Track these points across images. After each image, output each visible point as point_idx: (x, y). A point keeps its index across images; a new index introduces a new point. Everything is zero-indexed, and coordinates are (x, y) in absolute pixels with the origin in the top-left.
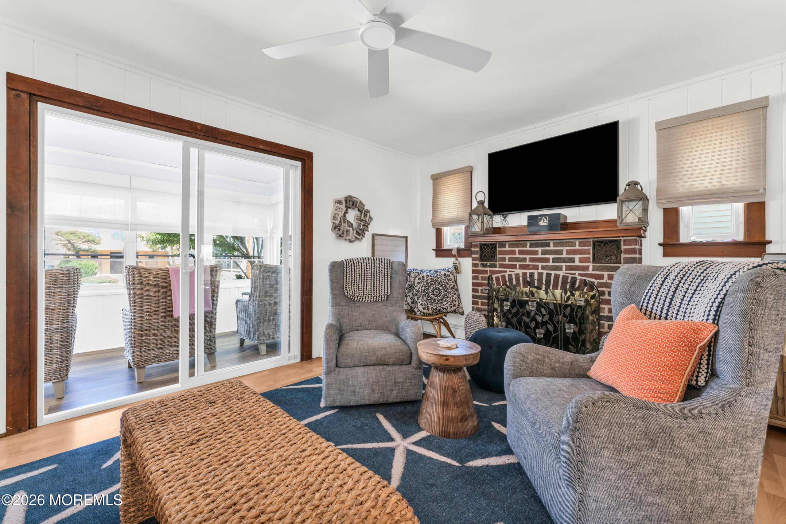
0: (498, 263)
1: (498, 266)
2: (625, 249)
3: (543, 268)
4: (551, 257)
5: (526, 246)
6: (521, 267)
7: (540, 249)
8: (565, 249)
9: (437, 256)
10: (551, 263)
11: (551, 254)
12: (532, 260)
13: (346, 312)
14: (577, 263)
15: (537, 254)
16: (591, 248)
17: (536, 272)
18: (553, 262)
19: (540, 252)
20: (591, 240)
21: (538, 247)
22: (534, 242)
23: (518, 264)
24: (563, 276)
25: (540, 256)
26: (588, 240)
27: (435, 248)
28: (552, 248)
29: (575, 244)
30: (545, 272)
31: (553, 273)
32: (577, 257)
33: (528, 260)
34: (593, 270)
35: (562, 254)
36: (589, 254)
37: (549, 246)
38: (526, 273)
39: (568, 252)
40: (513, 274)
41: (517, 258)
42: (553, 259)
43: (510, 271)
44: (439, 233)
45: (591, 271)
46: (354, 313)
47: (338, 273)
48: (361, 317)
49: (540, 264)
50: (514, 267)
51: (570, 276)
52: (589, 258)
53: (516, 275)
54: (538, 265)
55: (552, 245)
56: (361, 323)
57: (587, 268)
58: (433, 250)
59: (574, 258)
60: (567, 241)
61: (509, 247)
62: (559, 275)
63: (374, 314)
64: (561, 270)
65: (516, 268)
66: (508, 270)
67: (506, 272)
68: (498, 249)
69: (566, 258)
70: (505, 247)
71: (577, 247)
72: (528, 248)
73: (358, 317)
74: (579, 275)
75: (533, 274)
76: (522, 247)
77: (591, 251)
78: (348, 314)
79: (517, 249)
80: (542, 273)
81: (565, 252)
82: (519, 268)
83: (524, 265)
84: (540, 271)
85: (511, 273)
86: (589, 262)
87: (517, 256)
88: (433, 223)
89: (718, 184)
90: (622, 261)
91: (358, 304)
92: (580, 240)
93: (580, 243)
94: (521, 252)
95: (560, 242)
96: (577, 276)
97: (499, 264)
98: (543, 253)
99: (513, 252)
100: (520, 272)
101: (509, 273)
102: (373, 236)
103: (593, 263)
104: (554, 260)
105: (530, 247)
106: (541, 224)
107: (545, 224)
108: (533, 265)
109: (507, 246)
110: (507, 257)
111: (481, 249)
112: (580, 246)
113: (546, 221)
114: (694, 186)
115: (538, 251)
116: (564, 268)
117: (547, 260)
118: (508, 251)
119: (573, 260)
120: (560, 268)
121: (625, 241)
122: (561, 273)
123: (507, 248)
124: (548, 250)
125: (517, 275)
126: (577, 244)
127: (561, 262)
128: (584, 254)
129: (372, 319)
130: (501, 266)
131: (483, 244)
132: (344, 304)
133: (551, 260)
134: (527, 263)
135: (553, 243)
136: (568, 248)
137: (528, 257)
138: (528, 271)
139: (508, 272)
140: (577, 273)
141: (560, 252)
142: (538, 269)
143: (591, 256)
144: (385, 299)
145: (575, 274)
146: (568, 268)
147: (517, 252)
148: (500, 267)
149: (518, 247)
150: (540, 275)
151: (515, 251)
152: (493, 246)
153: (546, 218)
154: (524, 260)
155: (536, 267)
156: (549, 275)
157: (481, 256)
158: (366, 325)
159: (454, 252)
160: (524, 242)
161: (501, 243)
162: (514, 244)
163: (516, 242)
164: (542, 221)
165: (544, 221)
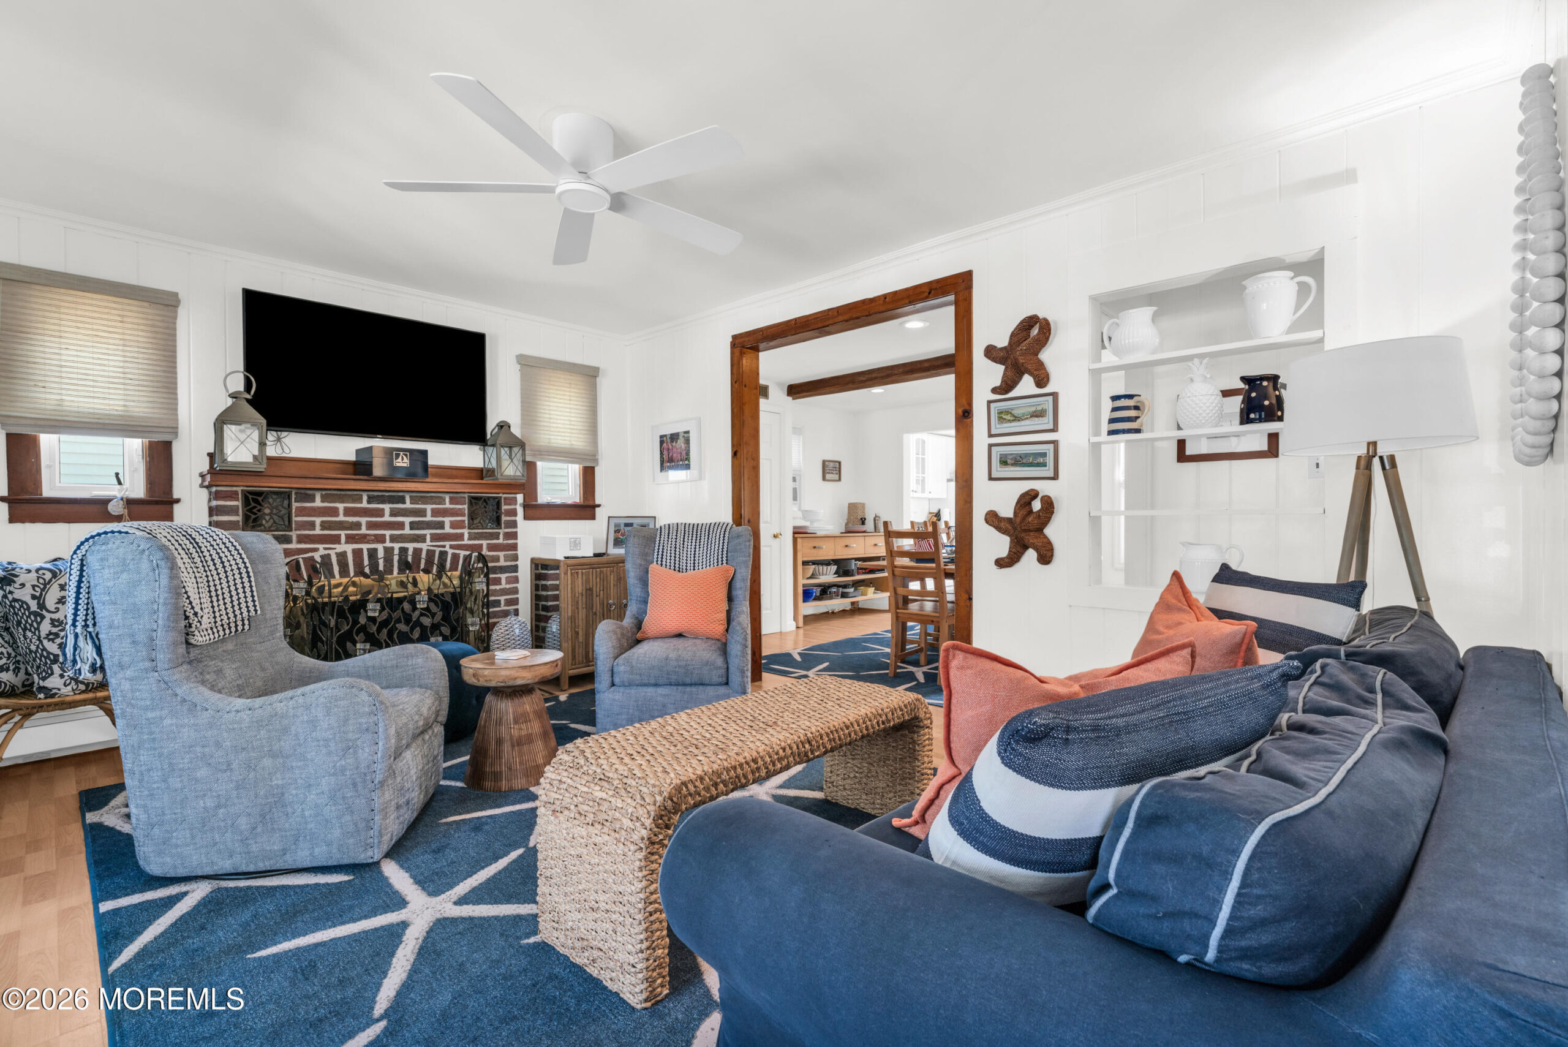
0: (294, 534)
1: (294, 539)
2: (505, 510)
3: (394, 539)
4: (407, 520)
5: (360, 500)
6: (350, 539)
7: (387, 507)
8: (429, 508)
9: (17, 520)
10: (407, 531)
11: (407, 516)
12: (371, 526)
14: (448, 529)
15: (383, 515)
16: (466, 507)
17: (380, 547)
18: (411, 529)
19: (387, 512)
20: (466, 495)
21: (383, 502)
22: (376, 494)
23: (343, 534)
24: (428, 551)
25: (387, 518)
26: (461, 495)
27: (5, 494)
28: (408, 505)
29: (445, 500)
30: (396, 546)
31: (411, 546)
32: (447, 520)
33: (364, 527)
34: (470, 539)
35: (425, 516)
36: (463, 515)
37: (404, 503)
38: (361, 550)
39: (435, 513)
40: (333, 553)
41: (341, 522)
42: (411, 523)
43: (325, 549)
45: (466, 542)
49: (388, 533)
50: (336, 540)
51: (438, 550)
52: (464, 521)
53: (338, 555)
54: (385, 535)
55: (408, 500)
57: (460, 537)
59: (444, 522)
60: (433, 494)
61: (322, 501)
62: (421, 550)
64: (424, 541)
65: (339, 542)
66: (321, 546)
67: (316, 550)
68: (295, 505)
69: (431, 521)
70: (313, 501)
71: (448, 505)
72: (364, 504)
74: (451, 547)
75: (376, 550)
76: (352, 502)
77: (466, 512)
79: (341, 506)
80: (392, 549)
81: (429, 513)
82: (347, 542)
83: (357, 535)
84: (388, 544)
85: (327, 552)
86: (464, 527)
87: (341, 518)
89: (568, 442)
90: (503, 525)
92: (451, 495)
93: (451, 499)
94: (348, 512)
95: (421, 497)
96: (447, 549)
97: (298, 536)
98: (394, 513)
99: (333, 512)
100: (349, 548)
101: (322, 552)
103: (469, 528)
104: (413, 525)
105: (369, 502)
106: (397, 465)
107: (403, 465)
108: (375, 535)
109: (318, 499)
110: (318, 520)
111: (247, 503)
112: (451, 503)
113: (405, 460)
114: (553, 441)
115: (383, 510)
116: (428, 538)
117: (401, 525)
118: (319, 508)
119: (441, 525)
120: (421, 539)
121: (505, 498)
122: (424, 547)
123: (318, 503)
124: (402, 509)
125: (342, 556)
126: (447, 500)
127: (424, 529)
128: (457, 515)
130: (301, 539)
131: (251, 493)
133: (407, 526)
134: (364, 530)
135: (411, 497)
136: (434, 506)
137: (364, 520)
138: (365, 547)
139: (322, 549)
140: (447, 544)
141: (422, 513)
142: (384, 542)
143: (466, 518)
145: (444, 546)
146: (435, 538)
147: (341, 512)
148: (299, 542)
149: (343, 502)
150: (389, 551)
151: (337, 509)
152: (281, 497)
153: (407, 455)
154: (358, 526)
155: (381, 539)
156: (403, 551)
157: (246, 518)
159: (117, 509)
160: (355, 493)
161: (303, 491)
162: (334, 495)
163: (339, 493)
164: (400, 460)
165: (403, 459)
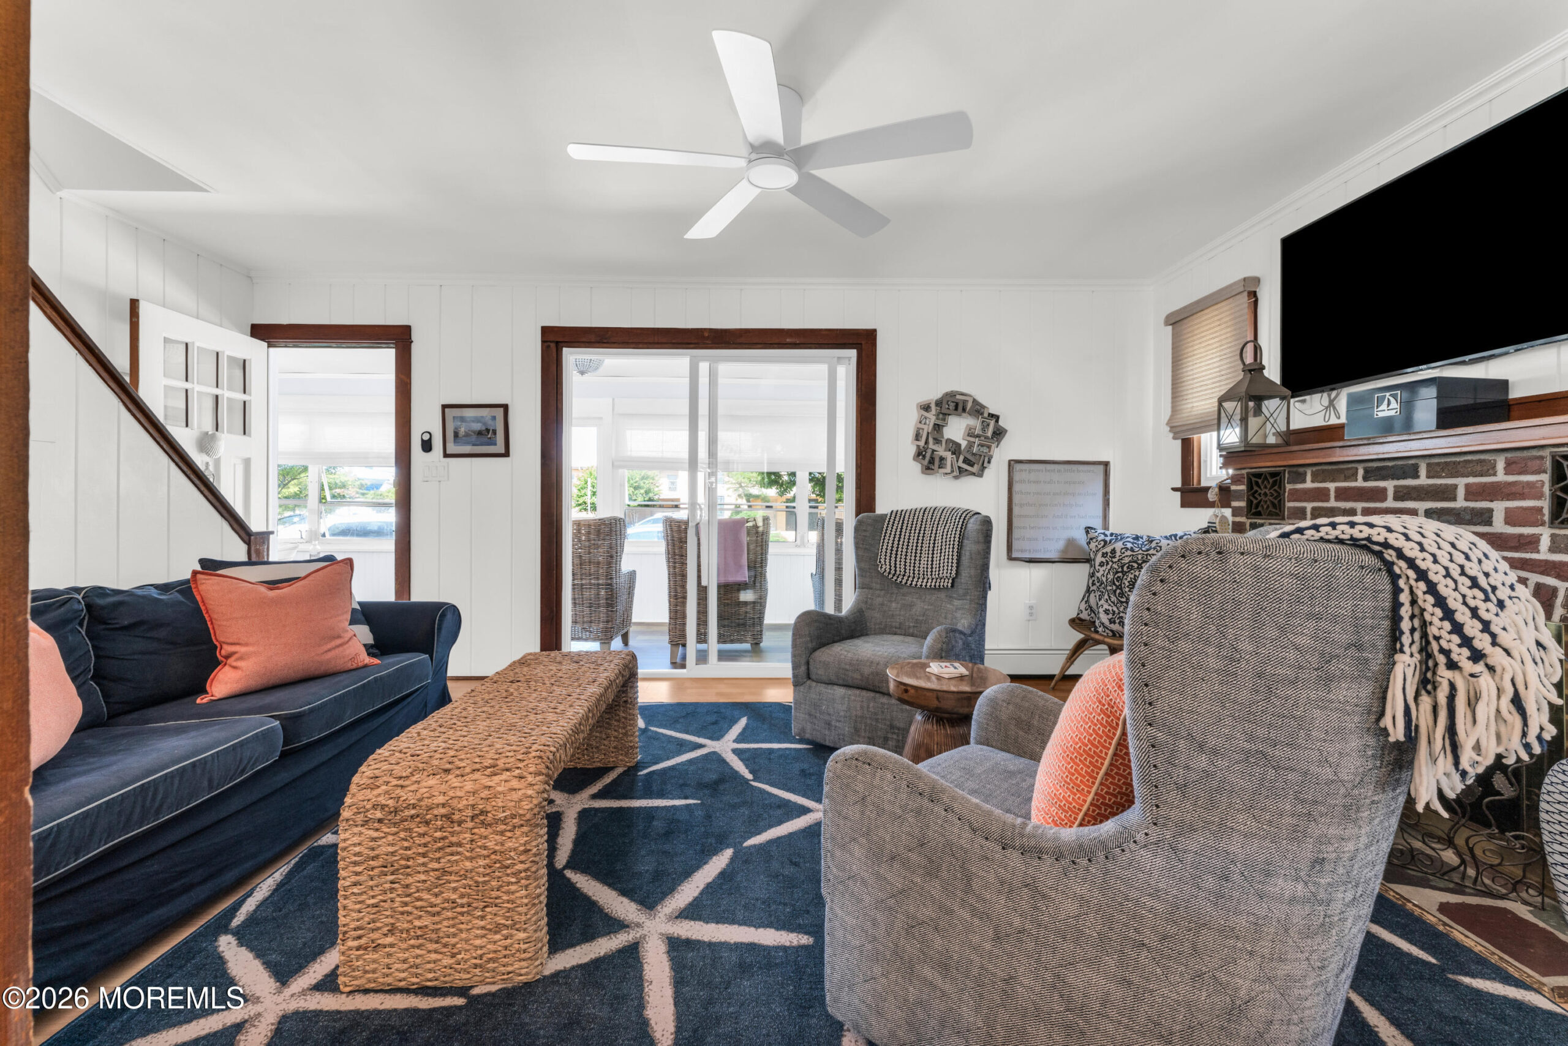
4: (1420, 507)
5: (1356, 476)
7: (1391, 485)
8: (1461, 482)
9: (1184, 504)
11: (1422, 500)
13: (879, 600)
14: (1499, 526)
15: (1386, 499)
16: (1547, 478)
19: (1393, 494)
20: (1547, 453)
21: (1387, 478)
22: (1375, 465)
25: (1390, 503)
26: (1535, 453)
27: (1179, 485)
28: (1423, 480)
29: (1495, 467)
32: (1498, 508)
34: (1552, 549)
35: (1454, 499)
36: (1540, 496)
37: (1416, 476)
39: (1472, 493)
42: (1427, 511)
44: (1188, 449)
45: (1544, 553)
46: (894, 605)
47: (868, 534)
48: (902, 613)
52: (1540, 510)
55: (1423, 472)
56: (900, 623)
57: (1532, 543)
58: (1174, 489)
59: (1492, 511)
60: (1469, 457)
61: (1316, 481)
63: (926, 610)
68: (1288, 487)
69: (1466, 509)
71: (1501, 477)
72: (1360, 483)
73: (898, 613)
76: (1345, 480)
77: (1546, 489)
78: (882, 604)
79: (1332, 486)
81: (1461, 492)
86: (1540, 523)
87: (1335, 503)
88: (1172, 427)
91: (905, 590)
92: (1511, 455)
93: (1509, 463)
94: (1341, 494)
95: (1449, 464)
98: (1401, 495)
99: (1323, 495)
102: (1012, 464)
103: (1551, 525)
105: (1365, 479)
106: (1381, 414)
107: (1392, 413)
109: (1309, 477)
110: (1311, 506)
111: (1250, 487)
112: (1507, 472)
113: (1394, 405)
115: (1385, 490)
118: (1311, 490)
119: (1486, 517)
123: (1313, 483)
124: (1417, 488)
126: (1501, 466)
128: (1524, 496)
129: (921, 618)
131: (1253, 475)
132: (878, 586)
135: (1428, 465)
136: (1471, 480)
137: (1361, 507)
141: (1446, 494)
143: (1545, 504)
144: (950, 585)
147: (1335, 494)
149: (1333, 481)
151: (1328, 490)
152: (1276, 478)
153: (1395, 397)
157: (1250, 503)
158: (909, 627)
159: (1212, 496)
160: (1350, 466)
161: (1294, 469)
162: (1323, 471)
163: (1330, 467)
164: (1384, 406)
165: (1389, 404)
